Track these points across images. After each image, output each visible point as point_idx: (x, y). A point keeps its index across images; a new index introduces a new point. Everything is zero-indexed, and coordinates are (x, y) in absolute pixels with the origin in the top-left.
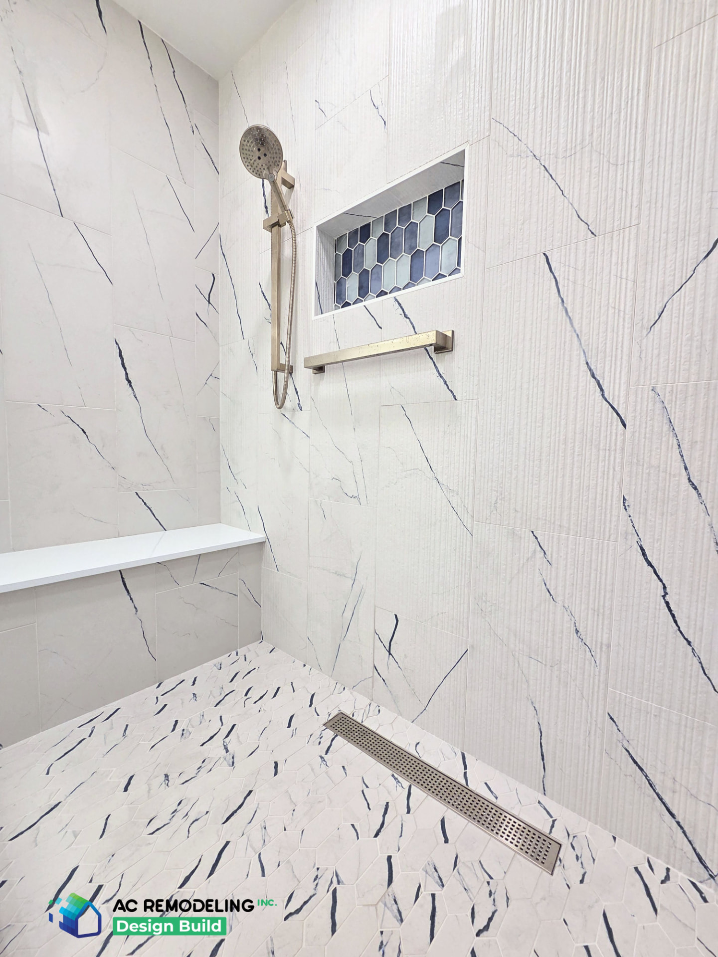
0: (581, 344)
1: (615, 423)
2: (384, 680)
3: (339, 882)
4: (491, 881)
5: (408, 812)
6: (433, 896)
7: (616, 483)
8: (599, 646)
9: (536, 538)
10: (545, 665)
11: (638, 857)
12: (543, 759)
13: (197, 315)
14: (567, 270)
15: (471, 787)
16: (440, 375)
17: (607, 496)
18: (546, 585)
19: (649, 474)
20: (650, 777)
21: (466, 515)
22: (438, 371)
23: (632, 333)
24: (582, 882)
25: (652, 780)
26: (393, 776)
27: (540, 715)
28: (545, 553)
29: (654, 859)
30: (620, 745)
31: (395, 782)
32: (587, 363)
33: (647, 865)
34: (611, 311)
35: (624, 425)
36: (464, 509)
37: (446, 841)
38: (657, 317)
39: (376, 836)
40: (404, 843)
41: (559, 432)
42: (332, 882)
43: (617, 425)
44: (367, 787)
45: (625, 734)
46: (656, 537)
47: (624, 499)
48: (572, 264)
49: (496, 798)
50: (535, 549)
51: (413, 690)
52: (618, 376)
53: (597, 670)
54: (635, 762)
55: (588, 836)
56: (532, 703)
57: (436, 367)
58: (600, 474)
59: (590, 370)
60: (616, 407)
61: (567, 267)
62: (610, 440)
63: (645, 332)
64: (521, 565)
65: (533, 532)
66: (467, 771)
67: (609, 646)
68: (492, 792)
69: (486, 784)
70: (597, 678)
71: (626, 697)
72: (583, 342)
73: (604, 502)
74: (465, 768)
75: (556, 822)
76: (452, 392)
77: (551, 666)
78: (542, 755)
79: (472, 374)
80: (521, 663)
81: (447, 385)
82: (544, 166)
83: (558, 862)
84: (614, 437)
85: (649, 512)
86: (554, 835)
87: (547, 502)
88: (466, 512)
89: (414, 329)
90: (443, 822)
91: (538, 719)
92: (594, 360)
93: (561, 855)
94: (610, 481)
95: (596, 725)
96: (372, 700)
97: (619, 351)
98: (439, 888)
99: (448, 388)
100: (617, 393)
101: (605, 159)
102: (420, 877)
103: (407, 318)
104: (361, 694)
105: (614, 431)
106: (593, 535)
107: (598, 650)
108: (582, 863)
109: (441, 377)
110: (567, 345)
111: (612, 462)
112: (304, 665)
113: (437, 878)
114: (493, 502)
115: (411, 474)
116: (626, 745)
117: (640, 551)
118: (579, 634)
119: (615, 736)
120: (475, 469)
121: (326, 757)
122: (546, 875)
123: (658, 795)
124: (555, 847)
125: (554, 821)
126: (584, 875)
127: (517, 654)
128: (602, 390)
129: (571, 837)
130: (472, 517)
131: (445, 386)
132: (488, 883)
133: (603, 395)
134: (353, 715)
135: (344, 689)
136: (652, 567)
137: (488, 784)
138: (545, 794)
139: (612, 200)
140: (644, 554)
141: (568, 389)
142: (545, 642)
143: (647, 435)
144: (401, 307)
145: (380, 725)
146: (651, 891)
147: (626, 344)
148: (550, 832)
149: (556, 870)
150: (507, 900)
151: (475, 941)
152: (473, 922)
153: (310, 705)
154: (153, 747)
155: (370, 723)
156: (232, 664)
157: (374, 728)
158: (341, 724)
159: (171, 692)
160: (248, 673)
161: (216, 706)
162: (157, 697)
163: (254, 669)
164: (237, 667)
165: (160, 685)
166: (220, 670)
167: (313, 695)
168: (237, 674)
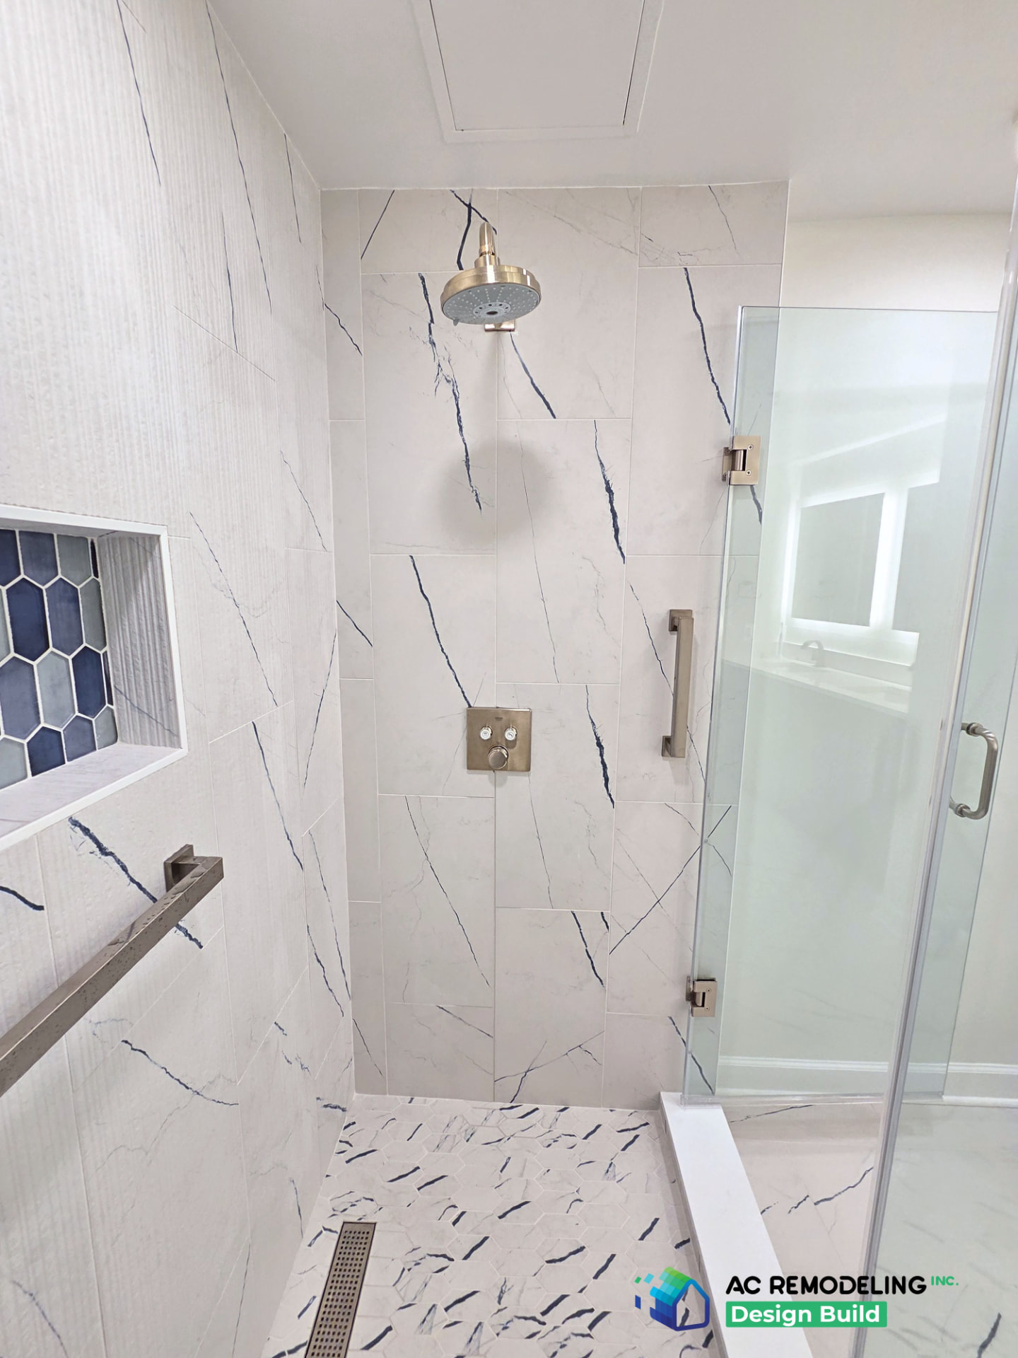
4: (407, 1268)
6: (446, 1309)
11: (338, 1160)
24: (372, 1200)
29: (334, 1150)
32: (285, 828)
33: (342, 1155)
37: (391, 1328)
49: (314, 1296)
55: (330, 1198)
59: (286, 833)
68: (308, 1306)
69: (298, 1318)
75: (326, 1227)
83: (363, 1221)
86: (339, 1228)
93: (355, 1220)
98: (438, 1307)
102: (439, 1330)
108: (357, 1201)
113: (431, 1314)
122: (379, 1228)
124: (347, 1227)
125: (325, 1229)
126: (367, 1199)
128: (292, 847)
129: (335, 1213)
132: (409, 1270)
137: (298, 1314)
146: (361, 1153)
148: (336, 1232)
149: (370, 1221)
150: (414, 1250)
151: (458, 1259)
152: (446, 1267)
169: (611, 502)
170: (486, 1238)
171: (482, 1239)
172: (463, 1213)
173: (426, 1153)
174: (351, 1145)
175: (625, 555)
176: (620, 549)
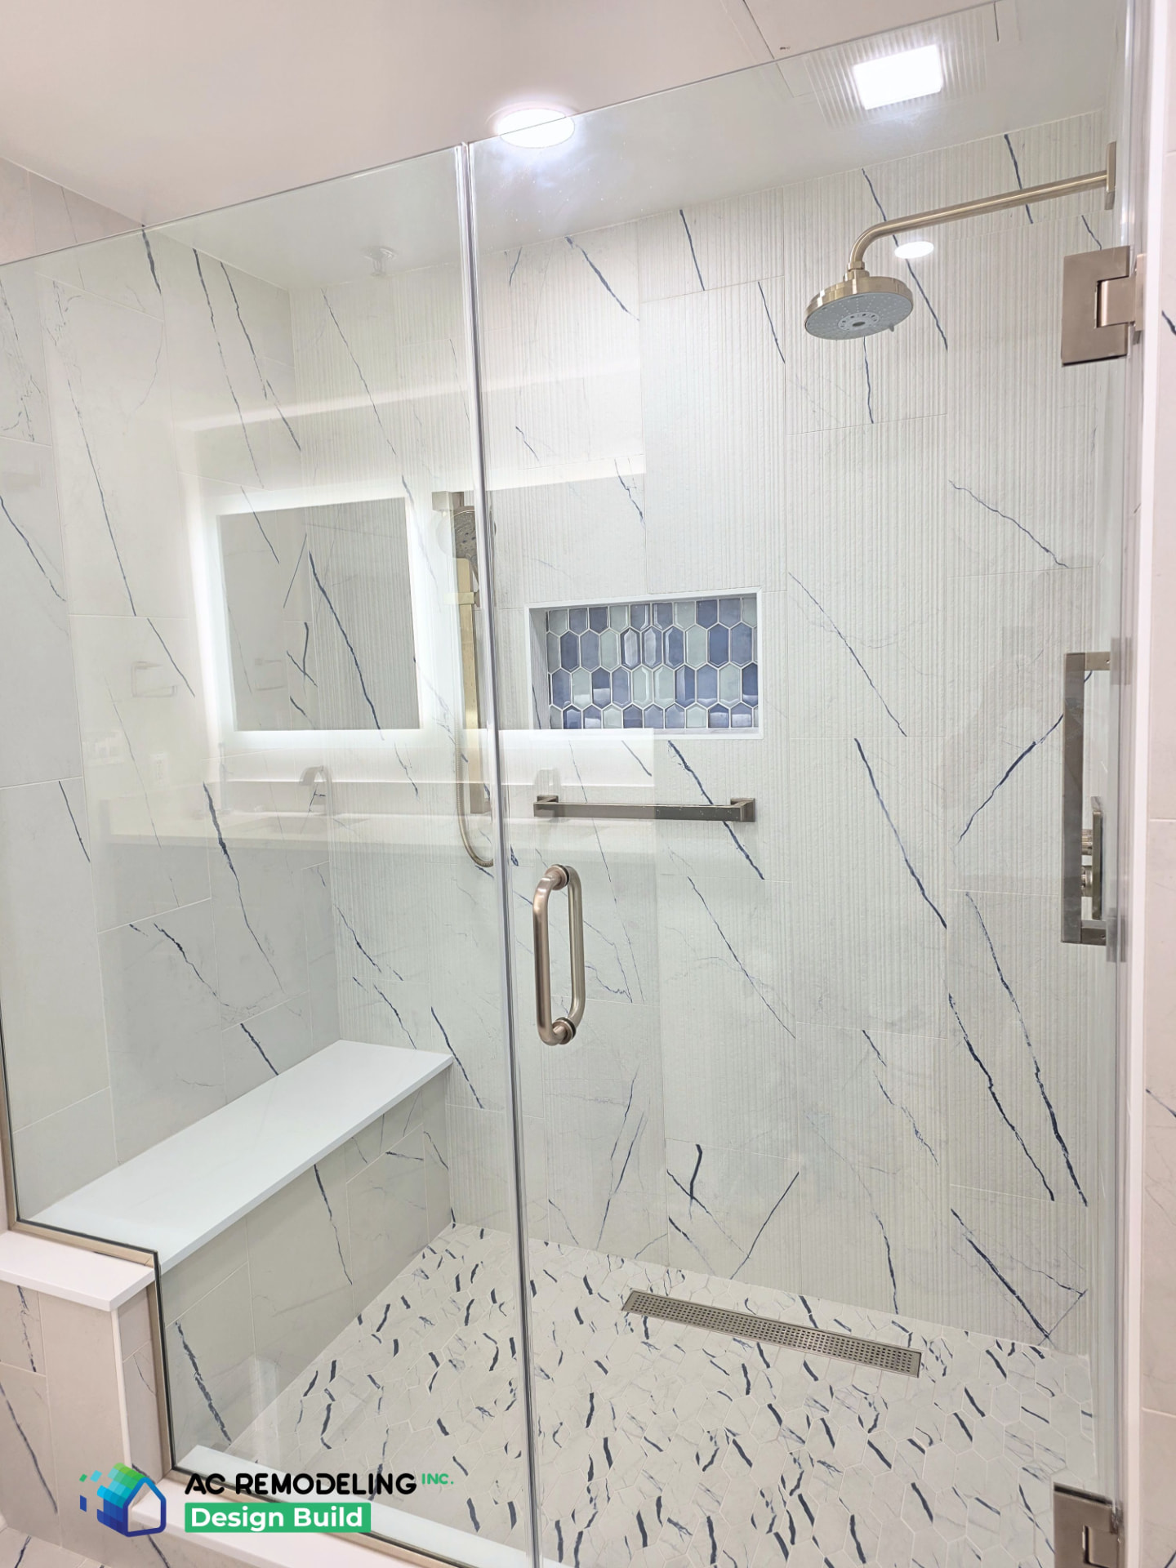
0: (899, 840)
1: (936, 923)
2: (685, 1235)
3: (734, 1435)
4: (867, 1396)
5: (768, 1366)
6: (823, 1420)
7: (942, 981)
8: (938, 1144)
9: (868, 1038)
10: (888, 1173)
11: (988, 1342)
12: (892, 1275)
13: (292, 700)
14: (880, 763)
15: (821, 1327)
16: (740, 846)
17: (934, 993)
18: (882, 1087)
19: (969, 973)
20: (993, 1261)
21: (785, 1015)
22: (737, 842)
23: (945, 839)
24: (944, 1374)
25: (994, 1264)
26: (735, 1339)
27: (886, 1228)
28: (879, 1054)
29: (1002, 1339)
30: (964, 1238)
31: (739, 1345)
32: (906, 861)
33: (996, 1346)
34: (925, 813)
35: (945, 925)
36: (783, 1008)
37: (816, 1379)
38: (966, 828)
39: (748, 1393)
40: (776, 1390)
41: (884, 927)
42: (728, 1437)
43: (938, 925)
44: (713, 1357)
45: (968, 1226)
46: (980, 1033)
47: (950, 997)
48: (885, 758)
49: (850, 1330)
50: (868, 1050)
51: (729, 1237)
52: (935, 877)
53: (938, 1168)
54: (979, 1251)
55: (943, 1338)
56: (877, 1217)
57: (734, 837)
58: (926, 972)
59: (910, 867)
60: (936, 906)
61: (880, 760)
62: (934, 939)
63: (957, 840)
64: (854, 1069)
65: (864, 1032)
66: (812, 1313)
67: (947, 1142)
68: (844, 1326)
69: (836, 1320)
70: (939, 1176)
71: (966, 1189)
72: (900, 837)
73: (932, 999)
74: (809, 1311)
75: (913, 1336)
76: (756, 869)
77: (894, 1174)
78: (892, 1271)
79: (781, 851)
80: (861, 1176)
81: (750, 860)
82: (850, 648)
83: (921, 1367)
84: (936, 936)
85: (972, 1009)
86: (913, 1347)
87: (877, 1000)
88: (785, 1010)
89: (701, 787)
90: (805, 1365)
91: (884, 1233)
92: (912, 859)
93: (922, 1361)
94: (937, 979)
95: (941, 1224)
96: (669, 1265)
97: (935, 853)
98: (826, 1413)
99: (752, 864)
100: (936, 893)
101: (911, 665)
102: (805, 1411)
103: (689, 770)
104: (650, 1262)
105: (936, 930)
106: (925, 1033)
107: (938, 1148)
108: (941, 1361)
109: (742, 850)
110: (885, 838)
111: (936, 961)
112: (547, 1244)
113: (796, 1438)
114: (818, 1000)
115: (708, 964)
116: (969, 1237)
117: (967, 1046)
118: (919, 1135)
119: (959, 1230)
120: (792, 960)
121: (649, 1341)
122: (913, 1379)
123: (1000, 1277)
124: (915, 1356)
125: (910, 1335)
126: (945, 1370)
127: (857, 1167)
128: (922, 889)
129: (928, 1344)
130: (794, 1016)
131: (748, 861)
132: (866, 1398)
133: (923, 894)
134: (652, 1290)
135: (623, 1261)
136: (978, 1061)
137: (838, 1320)
138: (897, 1312)
139: (919, 705)
140: (971, 1049)
141: (890, 884)
142: (885, 1148)
143: (965, 937)
144: (680, 756)
145: (692, 1293)
146: (1001, 1364)
147: (941, 847)
148: (909, 1345)
149: (921, 1372)
150: (886, 1404)
151: (869, 1437)
152: (862, 1426)
153: (591, 1293)
154: (430, 1388)
155: (679, 1293)
156: (439, 1266)
157: (685, 1298)
158: (643, 1304)
159: (385, 1323)
160: (473, 1273)
161: (466, 1324)
162: (374, 1335)
163: (477, 1266)
164: (450, 1268)
165: (360, 1319)
166: (428, 1278)
167: (585, 1280)
168: (457, 1278)
170: (889, 1465)
171: (890, 1461)
172: (923, 1451)
173: (1005, 1425)
174: (1010, 1354)
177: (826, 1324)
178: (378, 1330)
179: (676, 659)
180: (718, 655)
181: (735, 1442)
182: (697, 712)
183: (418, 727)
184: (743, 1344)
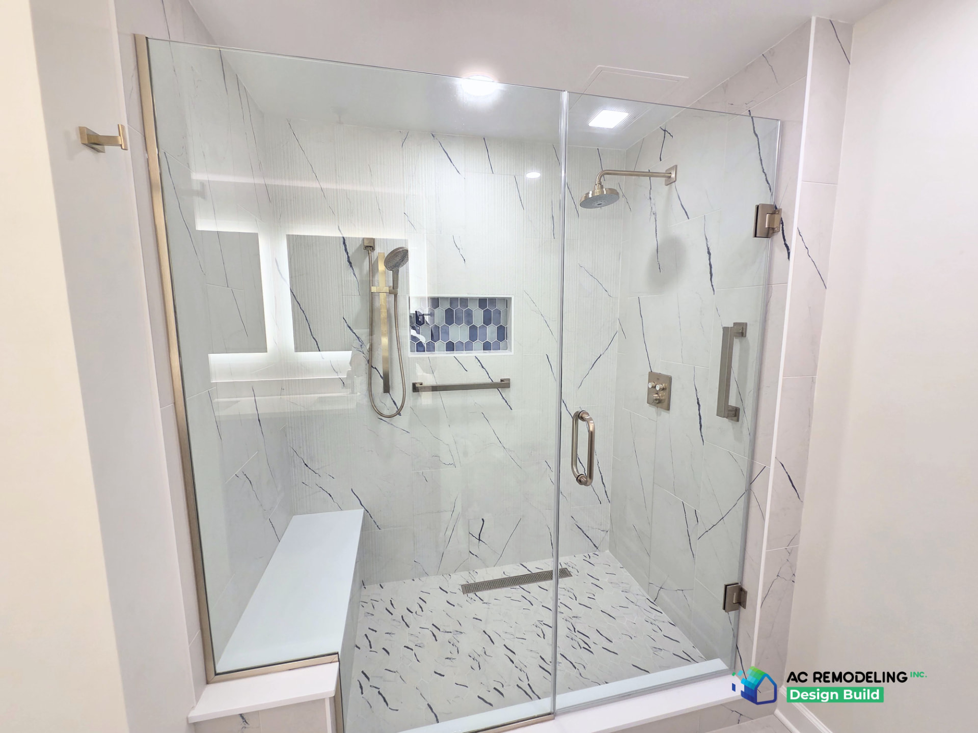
1: (570, 419)
2: (476, 556)
3: (542, 621)
5: (530, 593)
6: (561, 603)
8: (568, 495)
9: (547, 463)
15: (533, 572)
16: (504, 398)
20: (583, 529)
24: (578, 572)
26: (511, 588)
28: (550, 468)
29: (585, 554)
31: (515, 590)
33: (584, 557)
34: (568, 380)
37: (547, 591)
38: (580, 385)
39: (532, 605)
40: (539, 599)
42: (541, 623)
44: (510, 597)
45: (576, 520)
46: (582, 454)
49: (542, 569)
50: (547, 468)
51: (494, 551)
52: (571, 402)
53: (568, 503)
54: (579, 528)
55: (571, 561)
56: (548, 526)
57: (502, 395)
60: (570, 413)
61: (554, 362)
62: (569, 424)
63: (578, 389)
64: (542, 475)
65: (546, 461)
66: (528, 568)
67: (571, 494)
68: (540, 569)
70: (568, 506)
71: (576, 508)
74: (526, 568)
75: (561, 564)
76: (509, 406)
78: (552, 544)
79: (519, 398)
80: (543, 513)
82: (545, 320)
83: (570, 572)
86: (563, 567)
88: (518, 459)
89: (488, 375)
90: (540, 587)
91: (550, 531)
93: (569, 570)
96: (469, 570)
97: (571, 394)
100: (571, 408)
103: (483, 368)
104: (464, 572)
106: (565, 458)
108: (575, 568)
110: (555, 390)
112: (414, 580)
114: (530, 453)
115: (489, 446)
116: (576, 524)
118: (562, 493)
119: (573, 523)
122: (572, 577)
124: (566, 570)
126: (577, 570)
127: (541, 510)
128: (566, 407)
129: (567, 564)
131: (506, 403)
132: (565, 590)
133: (567, 409)
134: (468, 582)
135: (449, 575)
136: (581, 464)
137: (536, 567)
140: (579, 460)
144: (480, 362)
145: (484, 577)
146: (590, 562)
147: (573, 392)
149: (572, 574)
150: (572, 589)
151: (577, 602)
152: (573, 599)
153: (447, 593)
154: (418, 661)
155: (479, 579)
156: (374, 607)
157: (482, 580)
158: (469, 588)
159: (371, 643)
160: (392, 604)
161: (409, 627)
162: (371, 651)
163: (391, 601)
164: (380, 607)
165: (357, 647)
166: (373, 615)
167: (440, 588)
168: (386, 609)
169: (710, 259)
170: (590, 608)
172: (594, 599)
173: (606, 580)
175: (715, 290)
176: (712, 286)
177: (535, 571)
178: (371, 648)
179: (469, 322)
180: (487, 321)
181: (544, 624)
182: (478, 344)
183: (266, 352)
184: (515, 588)
